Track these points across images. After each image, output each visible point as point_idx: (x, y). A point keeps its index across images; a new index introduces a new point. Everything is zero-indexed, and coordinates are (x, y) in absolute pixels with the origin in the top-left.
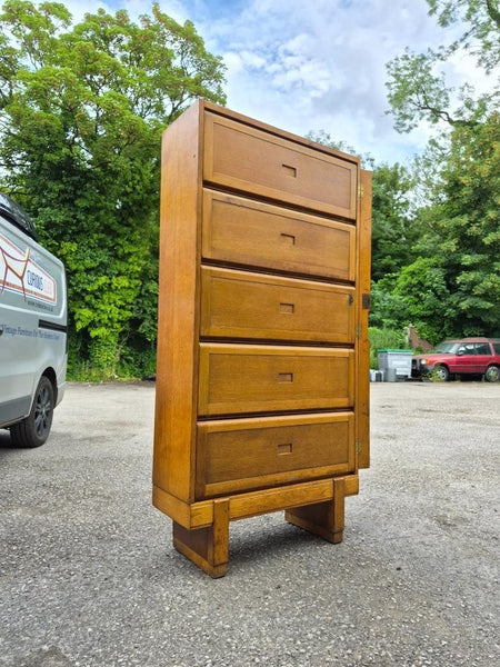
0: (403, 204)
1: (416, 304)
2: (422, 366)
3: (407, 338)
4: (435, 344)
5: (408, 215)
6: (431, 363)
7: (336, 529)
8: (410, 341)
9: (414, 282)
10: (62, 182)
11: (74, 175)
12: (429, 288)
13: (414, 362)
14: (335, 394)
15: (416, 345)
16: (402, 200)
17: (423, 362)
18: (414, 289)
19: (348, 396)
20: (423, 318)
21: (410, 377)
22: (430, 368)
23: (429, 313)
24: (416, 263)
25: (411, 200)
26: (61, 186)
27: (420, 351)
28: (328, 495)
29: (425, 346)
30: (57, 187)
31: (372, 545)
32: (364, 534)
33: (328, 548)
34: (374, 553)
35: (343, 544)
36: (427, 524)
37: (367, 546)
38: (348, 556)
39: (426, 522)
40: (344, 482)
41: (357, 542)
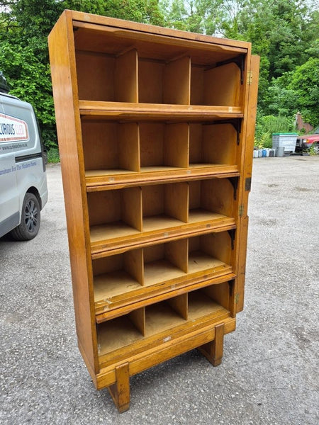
0: (303, 10)
1: (304, 96)
2: (303, 144)
3: (295, 123)
4: (315, 126)
5: (306, 18)
6: (310, 142)
7: (216, 357)
8: (297, 125)
9: (305, 78)
10: (41, 16)
11: (48, 9)
12: (315, 83)
13: (298, 141)
15: (301, 127)
16: (302, 7)
17: (305, 141)
18: (304, 84)
20: (308, 107)
21: (294, 152)
22: (309, 145)
23: (314, 102)
24: (308, 63)
25: (309, 6)
26: (41, 19)
27: (303, 131)
28: (211, 338)
29: (308, 128)
30: (38, 20)
31: (243, 369)
32: (239, 354)
33: (210, 371)
34: (243, 380)
35: (221, 365)
36: (288, 339)
37: (239, 371)
38: (223, 384)
39: (287, 337)
40: (223, 326)
41: (232, 363)
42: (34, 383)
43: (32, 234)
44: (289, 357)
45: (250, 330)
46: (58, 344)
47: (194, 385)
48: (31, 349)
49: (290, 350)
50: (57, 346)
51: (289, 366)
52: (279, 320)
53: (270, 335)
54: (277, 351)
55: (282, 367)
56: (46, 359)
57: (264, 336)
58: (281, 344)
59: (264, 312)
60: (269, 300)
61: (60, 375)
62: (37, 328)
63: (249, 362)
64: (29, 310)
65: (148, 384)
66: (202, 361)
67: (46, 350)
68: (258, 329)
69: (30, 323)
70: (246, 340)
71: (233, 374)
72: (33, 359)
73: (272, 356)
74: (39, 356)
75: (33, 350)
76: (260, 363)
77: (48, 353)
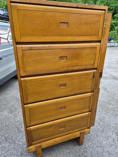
31: (91, 149)
32: (91, 141)
34: (90, 154)
35: (82, 146)
36: (114, 138)
37: (89, 150)
38: (81, 155)
39: (114, 137)
40: (84, 132)
41: (87, 145)
42: (10, 141)
44: (112, 147)
45: (98, 130)
46: (22, 125)
47: (69, 153)
48: (12, 126)
49: (114, 144)
50: (22, 126)
51: (112, 151)
52: (112, 127)
53: (106, 135)
54: (108, 143)
55: (108, 151)
56: (17, 131)
57: (104, 134)
58: (110, 140)
59: (106, 123)
60: (110, 117)
61: (20, 139)
62: (16, 117)
63: (95, 146)
64: (16, 109)
65: (52, 149)
66: (75, 142)
67: (18, 127)
68: (102, 130)
69: (15, 114)
70: (95, 135)
71: (86, 151)
72: (12, 131)
73: (105, 145)
74: (15, 130)
75: (13, 126)
76: (99, 148)
77: (18, 129)
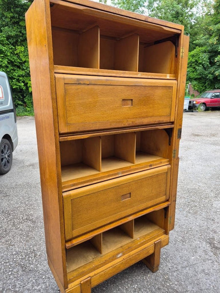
0: (191, 15)
1: (193, 72)
2: (194, 104)
3: (187, 90)
4: (201, 92)
5: (193, 22)
6: (198, 103)
7: (155, 266)
8: (189, 91)
9: (193, 60)
10: (12, 12)
11: (17, 7)
12: (200, 63)
13: (190, 102)
14: (157, 196)
15: (191, 93)
16: (190, 13)
17: (194, 103)
18: (193, 64)
19: (166, 195)
20: (196, 79)
21: (187, 110)
22: (197, 105)
23: (200, 76)
24: (195, 50)
25: (195, 13)
26: (11, 14)
27: (193, 96)
29: (196, 93)
30: (9, 15)
31: (175, 274)
32: (170, 261)
33: (150, 277)
34: (176, 283)
35: (158, 271)
36: (204, 248)
37: (172, 275)
38: (162, 288)
39: (204, 246)
40: (160, 242)
41: (166, 269)
43: (6, 170)
44: (207, 262)
45: (176, 241)
46: (30, 259)
47: (140, 289)
48: (8, 264)
49: (207, 257)
50: (29, 261)
51: (208, 270)
52: (196, 233)
53: (191, 246)
54: (199, 258)
55: (203, 270)
56: (20, 272)
57: (187, 246)
58: (200, 252)
59: (184, 227)
60: (186, 217)
61: (33, 286)
62: (12, 246)
63: (179, 268)
64: (6, 231)
65: (104, 290)
66: (143, 269)
67: (21, 265)
68: (181, 240)
69: (7, 241)
70: (174, 249)
71: (168, 279)
72: (10, 273)
73: (195, 262)
74: (15, 270)
75: (10, 265)
76: (187, 269)
77: (22, 267)
